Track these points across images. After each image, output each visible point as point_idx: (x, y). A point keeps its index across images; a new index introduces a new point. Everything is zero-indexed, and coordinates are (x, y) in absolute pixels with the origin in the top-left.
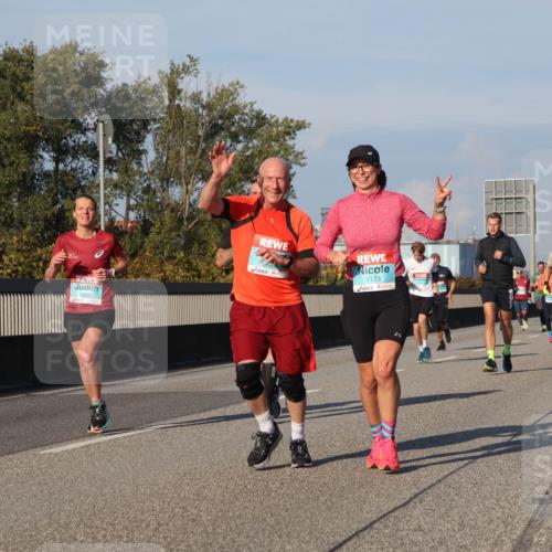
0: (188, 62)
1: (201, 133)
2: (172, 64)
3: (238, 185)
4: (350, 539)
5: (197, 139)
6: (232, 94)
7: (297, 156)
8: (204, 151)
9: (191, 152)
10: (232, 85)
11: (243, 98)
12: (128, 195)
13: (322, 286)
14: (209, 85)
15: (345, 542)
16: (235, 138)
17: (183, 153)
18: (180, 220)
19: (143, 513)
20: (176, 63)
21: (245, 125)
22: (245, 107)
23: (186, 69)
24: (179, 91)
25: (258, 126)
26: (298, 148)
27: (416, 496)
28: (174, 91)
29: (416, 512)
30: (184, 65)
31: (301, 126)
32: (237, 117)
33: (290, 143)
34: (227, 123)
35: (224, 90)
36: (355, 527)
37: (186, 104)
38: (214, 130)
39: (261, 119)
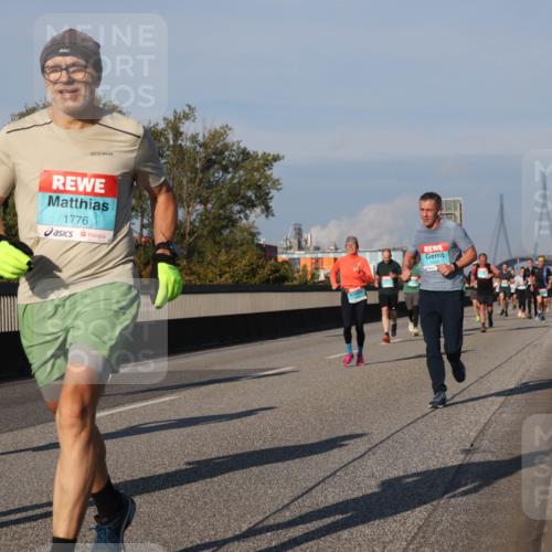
0: (187, 110)
1: (198, 165)
2: (175, 112)
3: (228, 207)
4: (319, 484)
5: (195, 170)
6: (222, 135)
7: (274, 183)
8: (201, 181)
9: (191, 181)
10: (222, 128)
11: (231, 138)
12: (142, 216)
13: (295, 286)
14: (205, 128)
15: (314, 487)
16: (225, 169)
17: (185, 182)
18: (183, 236)
19: (155, 467)
20: (178, 111)
21: (233, 159)
22: (233, 145)
23: (186, 117)
24: (181, 134)
25: (243, 160)
26: (275, 176)
27: (370, 449)
28: (178, 134)
29: (370, 463)
30: (184, 112)
31: (276, 158)
32: (227, 153)
33: (268, 173)
34: (219, 158)
35: (216, 131)
36: (322, 475)
37: (187, 144)
38: (209, 164)
39: (245, 154)
